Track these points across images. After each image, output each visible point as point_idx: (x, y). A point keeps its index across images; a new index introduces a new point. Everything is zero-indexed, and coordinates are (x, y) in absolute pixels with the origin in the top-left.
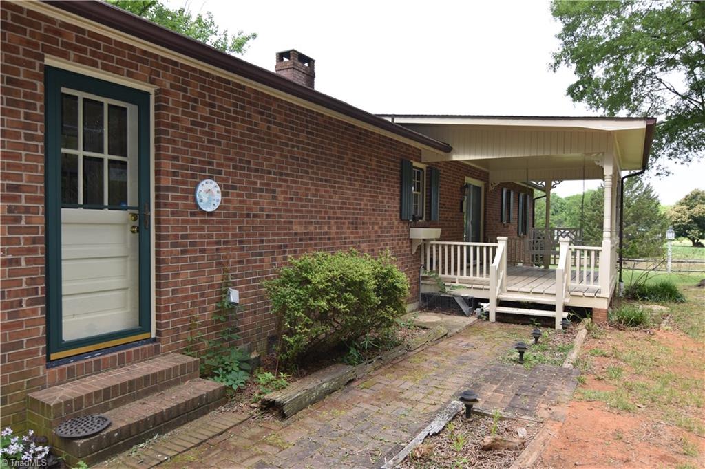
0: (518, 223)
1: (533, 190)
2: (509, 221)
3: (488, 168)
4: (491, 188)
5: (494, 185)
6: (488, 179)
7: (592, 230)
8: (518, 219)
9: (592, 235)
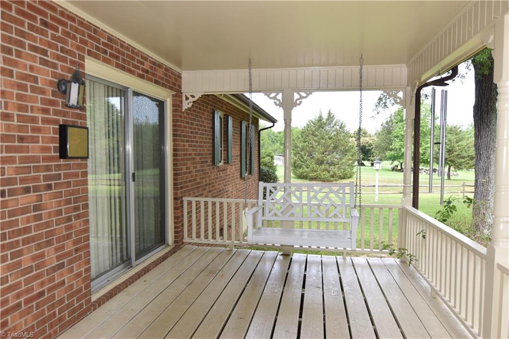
0: (241, 161)
1: (258, 119)
2: (227, 161)
3: (179, 65)
4: (186, 105)
5: (191, 100)
6: (180, 86)
7: (303, 158)
8: (241, 156)
9: (303, 162)
